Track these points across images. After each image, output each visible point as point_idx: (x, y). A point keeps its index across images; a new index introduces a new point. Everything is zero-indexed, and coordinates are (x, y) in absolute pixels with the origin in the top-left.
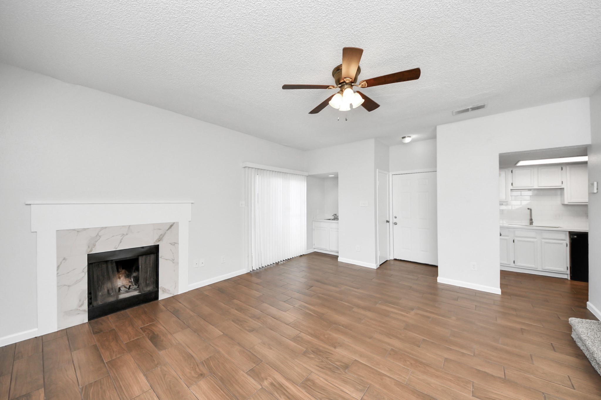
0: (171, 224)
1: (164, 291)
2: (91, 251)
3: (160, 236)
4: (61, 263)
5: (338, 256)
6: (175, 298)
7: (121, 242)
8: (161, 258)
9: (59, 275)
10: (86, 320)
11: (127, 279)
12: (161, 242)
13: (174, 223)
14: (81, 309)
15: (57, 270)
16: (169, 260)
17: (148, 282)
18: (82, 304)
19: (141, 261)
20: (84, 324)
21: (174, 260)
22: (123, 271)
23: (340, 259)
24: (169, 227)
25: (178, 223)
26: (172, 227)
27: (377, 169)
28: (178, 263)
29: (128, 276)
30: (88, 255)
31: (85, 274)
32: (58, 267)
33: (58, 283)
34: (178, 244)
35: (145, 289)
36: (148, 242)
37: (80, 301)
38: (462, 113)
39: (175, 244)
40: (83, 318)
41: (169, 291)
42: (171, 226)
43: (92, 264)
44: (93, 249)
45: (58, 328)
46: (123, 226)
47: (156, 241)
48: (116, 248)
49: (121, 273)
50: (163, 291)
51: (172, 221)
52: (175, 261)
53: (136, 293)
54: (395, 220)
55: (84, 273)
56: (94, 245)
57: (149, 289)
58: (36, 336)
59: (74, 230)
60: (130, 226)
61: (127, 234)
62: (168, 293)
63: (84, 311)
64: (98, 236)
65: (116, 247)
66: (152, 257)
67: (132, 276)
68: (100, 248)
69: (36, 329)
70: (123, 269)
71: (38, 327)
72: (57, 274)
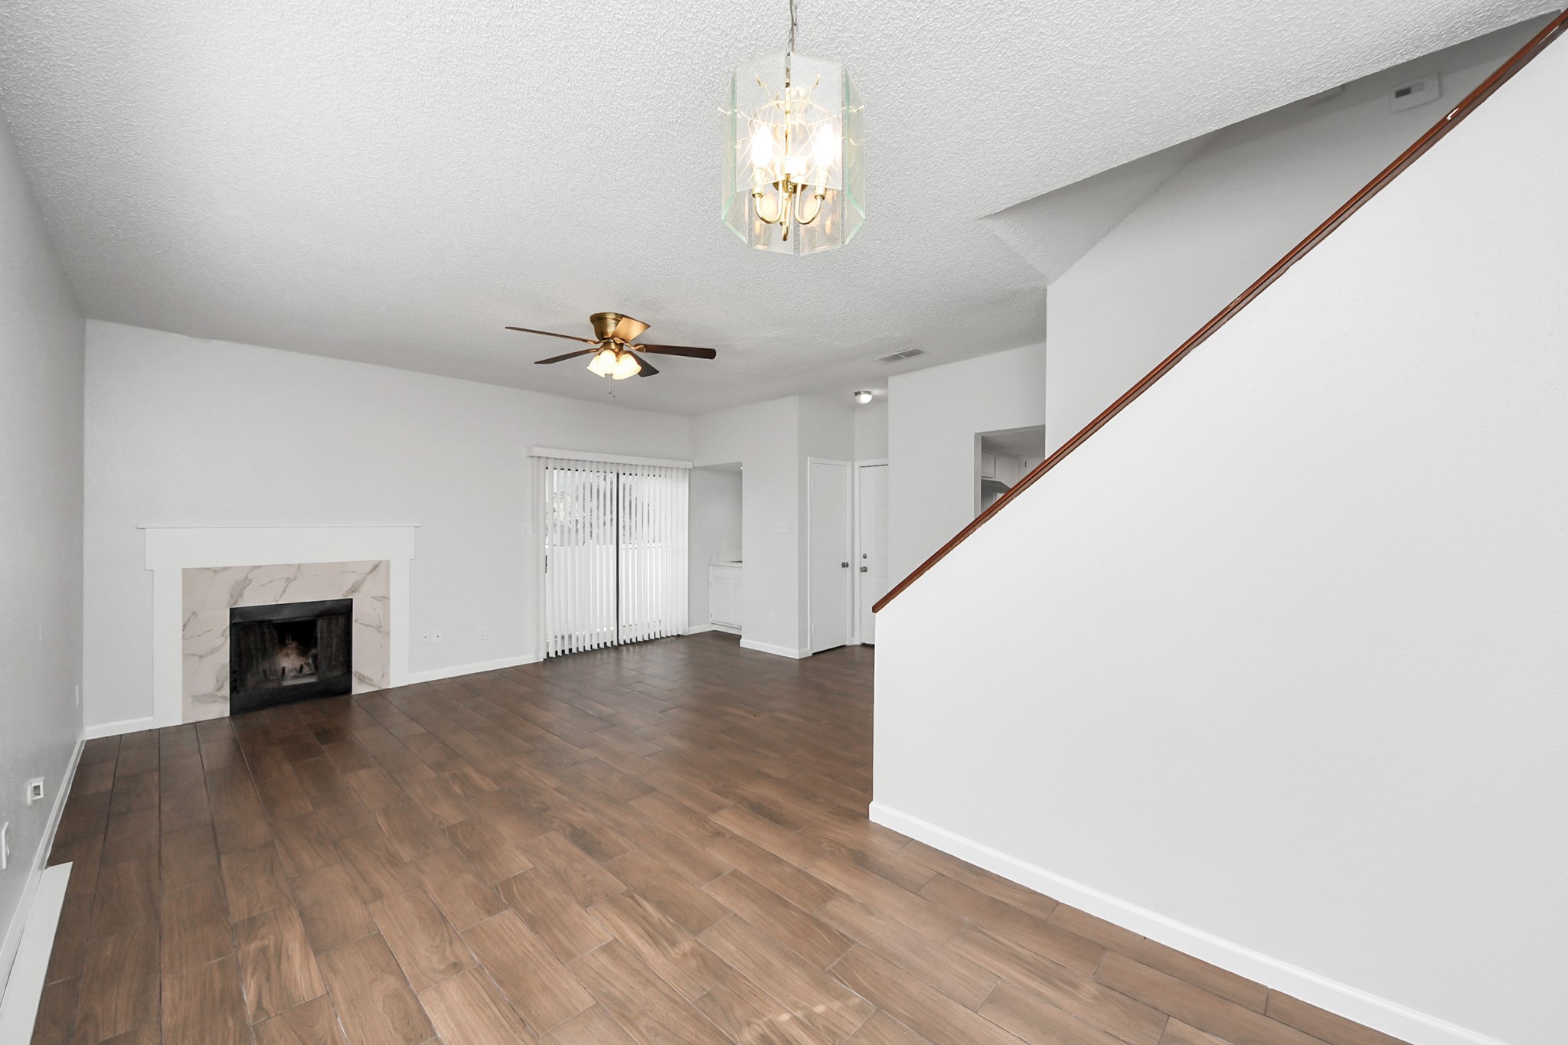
0: (374, 564)
1: (363, 680)
2: (236, 603)
3: (353, 585)
4: (189, 619)
5: (740, 637)
6: (382, 694)
7: (284, 592)
8: (356, 621)
9: (185, 637)
10: (227, 714)
11: (301, 658)
12: (355, 594)
13: (381, 562)
14: (219, 694)
15: (183, 630)
16: (372, 626)
17: (333, 663)
18: (221, 688)
19: (321, 624)
20: (223, 718)
21: (380, 627)
22: (294, 644)
23: (743, 643)
24: (369, 568)
25: (388, 562)
26: (377, 570)
27: (809, 458)
28: (388, 633)
29: (303, 652)
30: (231, 609)
31: (226, 640)
32: (185, 626)
33: (184, 650)
34: (389, 599)
35: (328, 674)
36: (331, 594)
37: (218, 681)
38: (895, 362)
39: (384, 599)
40: (223, 710)
41: (372, 680)
42: (376, 567)
43: (235, 624)
44: (239, 600)
45: (183, 719)
46: (288, 565)
47: (347, 592)
48: (277, 601)
49: (290, 646)
50: (360, 679)
51: (377, 558)
52: (382, 630)
53: (312, 680)
54: (865, 563)
55: (224, 638)
56: (241, 595)
57: (337, 673)
58: (151, 728)
59: (209, 569)
60: (300, 565)
61: (295, 579)
62: (369, 684)
63: (224, 697)
64: (246, 582)
65: (277, 599)
66: (342, 620)
67: (310, 654)
68: (251, 600)
69: (151, 718)
70: (293, 640)
71: (153, 715)
72: (183, 636)
